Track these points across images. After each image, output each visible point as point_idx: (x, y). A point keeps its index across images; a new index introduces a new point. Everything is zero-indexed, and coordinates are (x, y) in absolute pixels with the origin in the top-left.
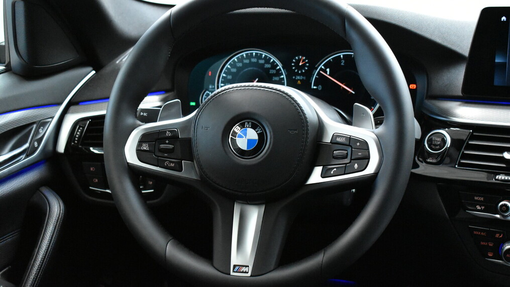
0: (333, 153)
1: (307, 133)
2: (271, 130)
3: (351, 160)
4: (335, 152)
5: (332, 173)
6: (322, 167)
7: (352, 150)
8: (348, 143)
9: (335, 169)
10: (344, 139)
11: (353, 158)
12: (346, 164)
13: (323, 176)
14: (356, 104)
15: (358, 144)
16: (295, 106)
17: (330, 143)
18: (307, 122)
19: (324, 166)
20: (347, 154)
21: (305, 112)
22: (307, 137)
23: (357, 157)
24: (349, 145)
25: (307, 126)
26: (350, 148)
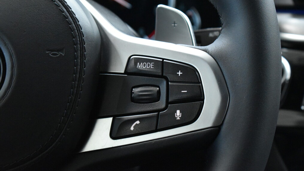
0: (132, 93)
1: (83, 56)
2: (13, 52)
3: (168, 103)
4: (136, 90)
5: (132, 128)
6: (110, 120)
7: (168, 85)
8: (159, 72)
9: (138, 122)
10: (151, 65)
11: (170, 100)
12: (158, 111)
13: (114, 135)
14: (160, 6)
15: (180, 73)
16: (58, 6)
17: (125, 73)
18: (81, 34)
19: (114, 117)
20: (159, 92)
21: (77, 16)
22: (82, 63)
23: (178, 97)
24: (162, 77)
25: (82, 42)
26: (165, 82)
